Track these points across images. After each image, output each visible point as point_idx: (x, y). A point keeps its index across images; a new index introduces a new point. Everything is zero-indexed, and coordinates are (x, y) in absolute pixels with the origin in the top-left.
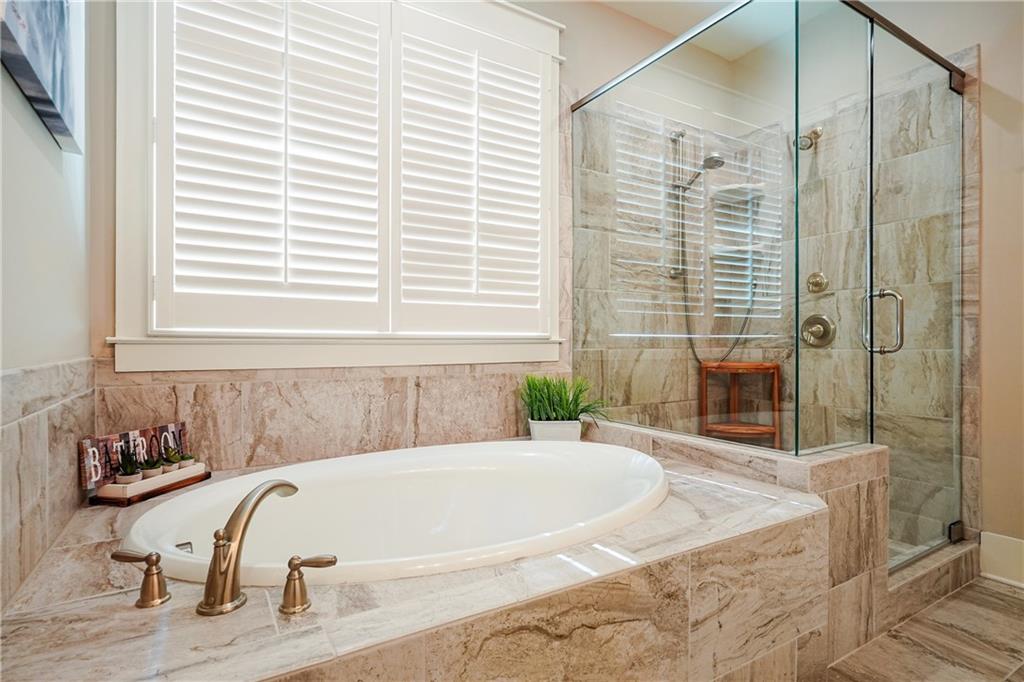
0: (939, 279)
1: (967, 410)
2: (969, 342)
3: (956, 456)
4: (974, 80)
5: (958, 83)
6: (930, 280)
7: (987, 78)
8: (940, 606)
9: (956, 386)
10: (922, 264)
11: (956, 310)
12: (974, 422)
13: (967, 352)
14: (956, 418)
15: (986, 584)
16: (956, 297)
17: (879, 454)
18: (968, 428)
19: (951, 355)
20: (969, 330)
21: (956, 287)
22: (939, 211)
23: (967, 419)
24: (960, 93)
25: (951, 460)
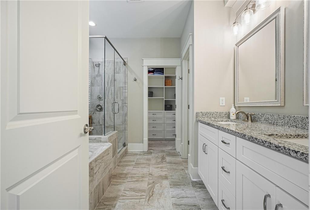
0: (122, 99)
1: (126, 122)
2: (126, 110)
3: (124, 131)
4: (127, 64)
5: (125, 64)
6: (120, 98)
7: (128, 64)
8: (124, 158)
9: (124, 118)
10: (119, 95)
11: (124, 104)
12: (127, 125)
13: (126, 112)
14: (124, 124)
15: (129, 152)
16: (124, 102)
17: (117, 133)
18: (126, 126)
19: (123, 113)
20: (126, 108)
21: (124, 100)
22: (122, 86)
23: (126, 124)
24: (125, 65)
25: (123, 132)
